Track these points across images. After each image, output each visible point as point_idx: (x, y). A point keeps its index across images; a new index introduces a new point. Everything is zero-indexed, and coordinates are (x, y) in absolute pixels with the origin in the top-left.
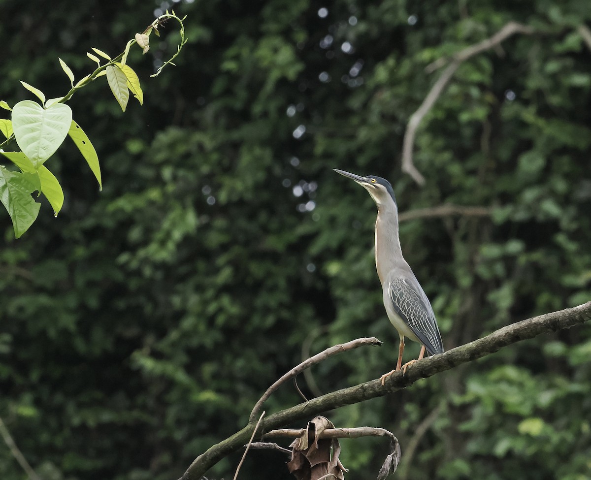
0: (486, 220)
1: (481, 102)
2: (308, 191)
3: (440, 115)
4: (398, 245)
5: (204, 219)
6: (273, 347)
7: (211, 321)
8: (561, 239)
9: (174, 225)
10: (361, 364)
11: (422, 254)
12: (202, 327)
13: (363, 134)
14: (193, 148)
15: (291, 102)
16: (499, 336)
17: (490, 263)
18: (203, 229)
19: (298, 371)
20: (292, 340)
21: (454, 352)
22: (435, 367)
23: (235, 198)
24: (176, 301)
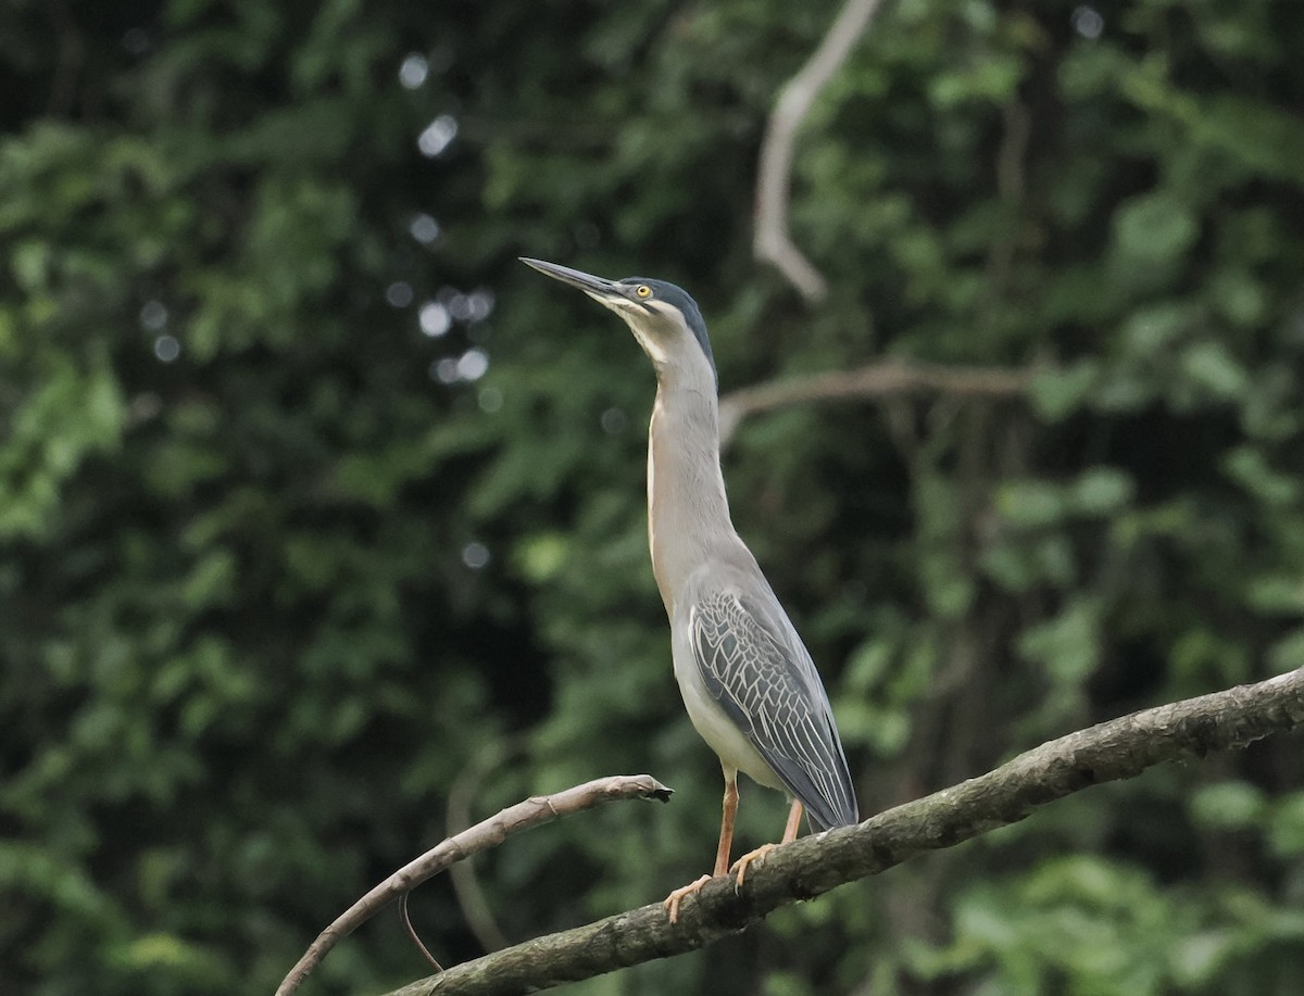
0: (1014, 408)
1: (997, 43)
2: (465, 317)
3: (873, 84)
4: (718, 490)
5: (146, 407)
6: (357, 800)
7: (166, 720)
8: (1245, 465)
9: (53, 422)
10: (630, 853)
11: (818, 514)
12: (139, 739)
13: (635, 143)
14: (108, 185)
15: (413, 43)
16: (1032, 771)
17: (1026, 539)
18: (142, 436)
19: (412, 878)
20: (415, 781)
21: (893, 821)
22: (835, 867)
23: (240, 340)
24: (60, 658)
